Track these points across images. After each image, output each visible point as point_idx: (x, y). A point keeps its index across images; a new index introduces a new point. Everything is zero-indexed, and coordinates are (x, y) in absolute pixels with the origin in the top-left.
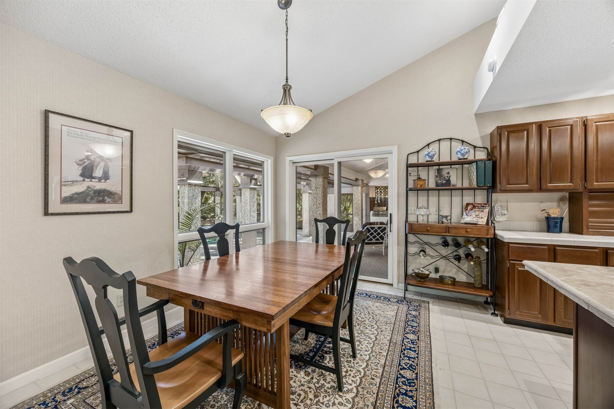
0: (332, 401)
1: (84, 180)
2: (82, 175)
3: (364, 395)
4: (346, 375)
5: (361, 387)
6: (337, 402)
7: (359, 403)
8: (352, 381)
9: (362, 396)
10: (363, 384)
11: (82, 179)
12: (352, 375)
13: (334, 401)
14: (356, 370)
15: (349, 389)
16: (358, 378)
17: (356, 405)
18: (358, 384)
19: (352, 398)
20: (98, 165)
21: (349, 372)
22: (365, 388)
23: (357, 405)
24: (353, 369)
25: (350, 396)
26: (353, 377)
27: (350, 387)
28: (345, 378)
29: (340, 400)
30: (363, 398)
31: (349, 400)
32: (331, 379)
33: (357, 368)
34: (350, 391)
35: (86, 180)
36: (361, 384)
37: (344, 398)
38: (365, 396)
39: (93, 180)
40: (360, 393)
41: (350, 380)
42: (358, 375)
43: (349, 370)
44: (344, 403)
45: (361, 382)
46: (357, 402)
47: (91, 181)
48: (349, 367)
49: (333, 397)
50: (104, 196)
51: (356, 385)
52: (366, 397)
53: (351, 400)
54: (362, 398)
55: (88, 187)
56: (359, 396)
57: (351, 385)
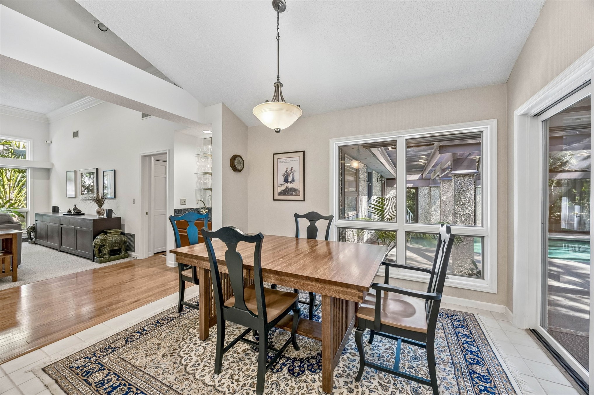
0: (208, 365)
1: (285, 184)
2: (284, 181)
3: (202, 390)
4: (233, 379)
5: (213, 390)
6: (206, 368)
7: (196, 384)
8: (224, 384)
9: (201, 389)
10: (215, 393)
11: (284, 183)
12: (231, 385)
13: (207, 366)
14: (237, 390)
15: (215, 379)
16: (226, 389)
17: (195, 381)
18: (218, 388)
19: (204, 380)
20: (290, 175)
21: (236, 383)
22: (210, 393)
23: (195, 383)
24: (239, 387)
25: (207, 379)
26: (229, 385)
27: (216, 381)
28: (230, 378)
29: (207, 371)
30: (199, 389)
31: (204, 377)
32: (233, 366)
33: (240, 392)
34: (212, 379)
35: (286, 183)
36: (216, 390)
37: (207, 374)
38: (200, 391)
39: (288, 183)
40: (206, 388)
41: (225, 382)
42: (229, 391)
43: (239, 383)
44: (203, 373)
45: (218, 392)
46: (198, 383)
47: (288, 184)
48: (245, 384)
49: (212, 366)
50: (292, 192)
51: (216, 385)
52: (198, 392)
53: (203, 379)
54: (199, 387)
55: (287, 187)
56: (203, 386)
57: (219, 381)
